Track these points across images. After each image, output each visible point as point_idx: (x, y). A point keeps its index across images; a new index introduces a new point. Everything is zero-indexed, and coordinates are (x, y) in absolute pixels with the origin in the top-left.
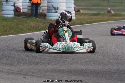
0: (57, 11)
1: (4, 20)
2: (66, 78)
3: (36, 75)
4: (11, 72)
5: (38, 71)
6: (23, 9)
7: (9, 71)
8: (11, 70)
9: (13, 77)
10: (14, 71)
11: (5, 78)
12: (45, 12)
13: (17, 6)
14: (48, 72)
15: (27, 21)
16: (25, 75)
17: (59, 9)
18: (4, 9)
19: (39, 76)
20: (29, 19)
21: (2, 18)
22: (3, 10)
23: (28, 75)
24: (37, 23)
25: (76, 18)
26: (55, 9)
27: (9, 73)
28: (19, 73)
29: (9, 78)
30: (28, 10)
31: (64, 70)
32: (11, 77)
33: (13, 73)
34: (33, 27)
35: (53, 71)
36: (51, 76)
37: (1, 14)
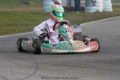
0: (95, 4)
1: (45, 14)
2: (108, 67)
3: (80, 66)
4: (57, 63)
5: (81, 62)
6: (62, 3)
7: (55, 63)
8: (56, 62)
9: (59, 69)
10: (59, 62)
11: (51, 70)
12: (84, 5)
13: (57, 1)
14: (91, 62)
15: (67, 15)
16: (70, 66)
17: (97, 2)
18: (44, 4)
19: (83, 67)
20: (69, 13)
21: (43, 13)
22: (44, 6)
23: (72, 66)
24: (76, 17)
25: (113, 10)
26: (93, 3)
27: (55, 65)
28: (64, 64)
29: (55, 69)
30: (68, 4)
31: (106, 60)
32: (57, 68)
33: (58, 65)
34: (73, 21)
35: (96, 61)
36: (95, 67)
37: (42, 9)
